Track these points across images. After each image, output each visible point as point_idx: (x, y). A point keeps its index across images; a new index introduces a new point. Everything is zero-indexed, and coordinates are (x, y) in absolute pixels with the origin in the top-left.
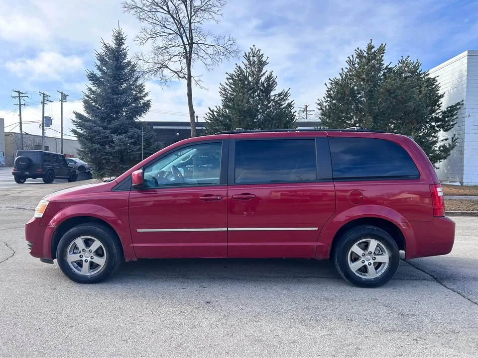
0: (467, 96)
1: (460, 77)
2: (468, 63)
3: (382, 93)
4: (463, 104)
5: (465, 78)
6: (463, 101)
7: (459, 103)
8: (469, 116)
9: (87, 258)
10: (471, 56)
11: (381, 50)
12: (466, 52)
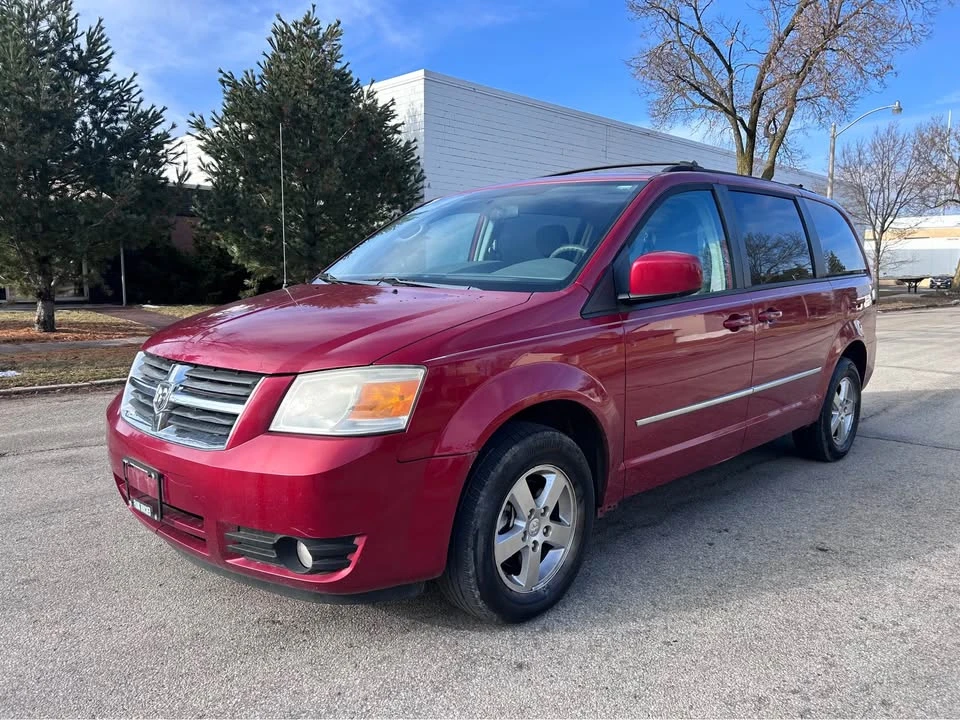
1: (413, 116)
2: (425, 92)
5: (421, 118)
8: (429, 185)
9: (535, 535)
10: (428, 80)
11: (334, 33)
12: (422, 72)
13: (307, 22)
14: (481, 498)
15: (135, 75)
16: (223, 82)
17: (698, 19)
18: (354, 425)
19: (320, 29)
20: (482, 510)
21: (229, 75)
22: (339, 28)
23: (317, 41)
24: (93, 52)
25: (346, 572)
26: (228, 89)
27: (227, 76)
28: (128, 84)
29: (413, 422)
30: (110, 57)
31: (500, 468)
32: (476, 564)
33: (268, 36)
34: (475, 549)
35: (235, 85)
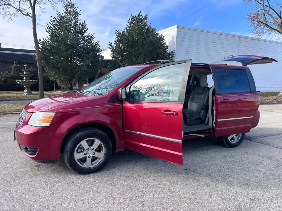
0: (176, 48)
1: (173, 38)
2: (177, 31)
3: (148, 42)
4: (174, 52)
5: (175, 39)
6: (174, 50)
7: (172, 51)
8: (177, 58)
9: (90, 154)
10: (178, 28)
11: (146, 17)
12: (176, 26)
13: (139, 15)
14: (69, 144)
15: (94, 33)
16: (116, 33)
17: (268, 2)
18: (41, 124)
19: (143, 17)
20: (69, 146)
21: (118, 31)
22: (147, 16)
23: (141, 21)
24: (83, 28)
25: (35, 156)
26: (117, 35)
27: (117, 32)
28: (92, 36)
29: (50, 125)
30: (87, 29)
31: (75, 137)
32: (67, 158)
33: (128, 20)
34: (67, 155)
35: (119, 34)
